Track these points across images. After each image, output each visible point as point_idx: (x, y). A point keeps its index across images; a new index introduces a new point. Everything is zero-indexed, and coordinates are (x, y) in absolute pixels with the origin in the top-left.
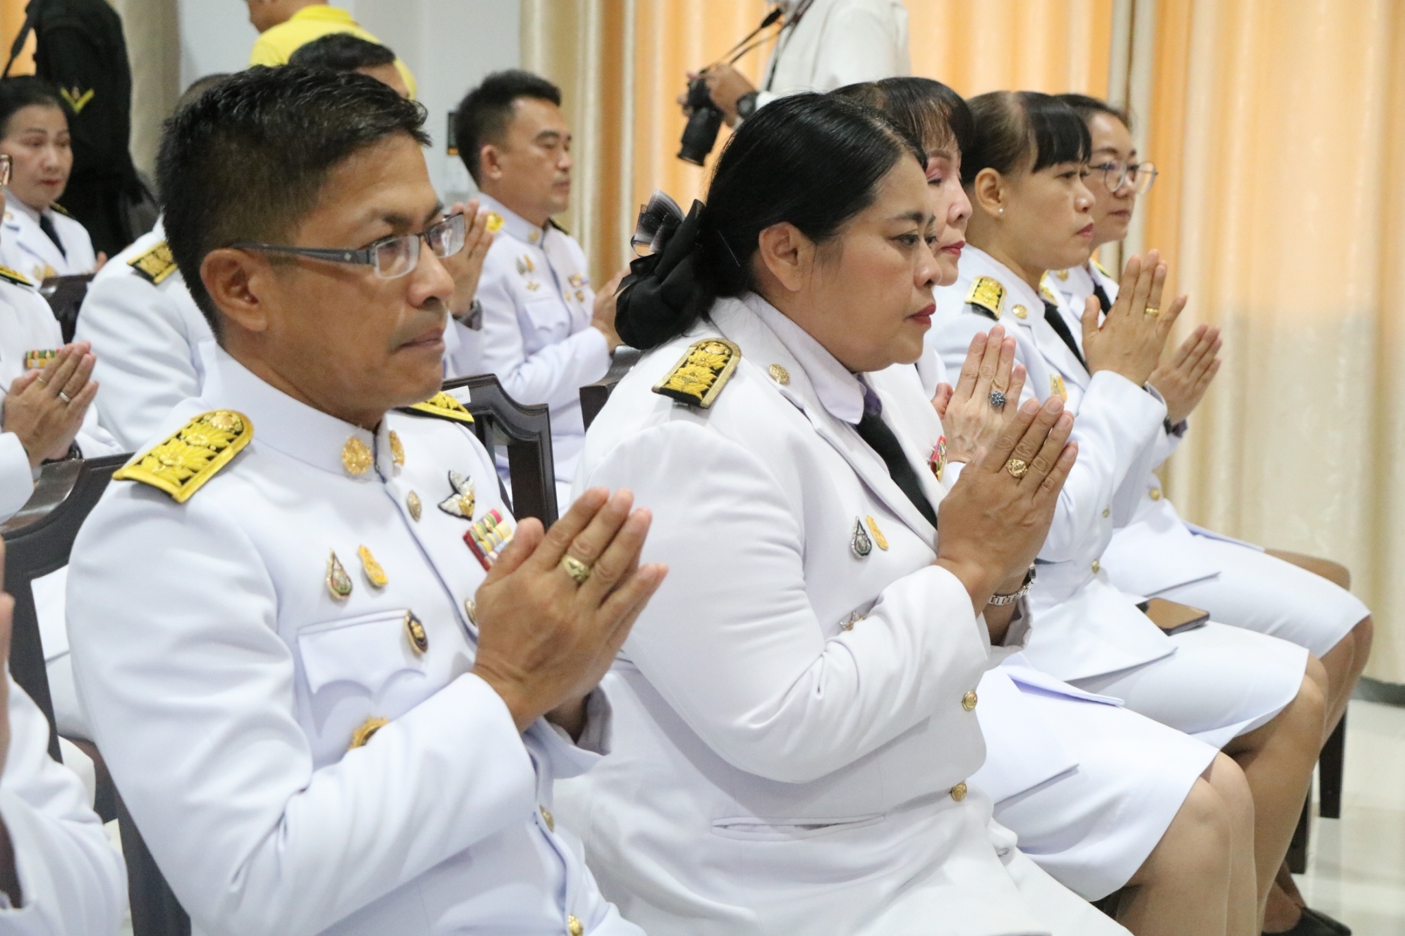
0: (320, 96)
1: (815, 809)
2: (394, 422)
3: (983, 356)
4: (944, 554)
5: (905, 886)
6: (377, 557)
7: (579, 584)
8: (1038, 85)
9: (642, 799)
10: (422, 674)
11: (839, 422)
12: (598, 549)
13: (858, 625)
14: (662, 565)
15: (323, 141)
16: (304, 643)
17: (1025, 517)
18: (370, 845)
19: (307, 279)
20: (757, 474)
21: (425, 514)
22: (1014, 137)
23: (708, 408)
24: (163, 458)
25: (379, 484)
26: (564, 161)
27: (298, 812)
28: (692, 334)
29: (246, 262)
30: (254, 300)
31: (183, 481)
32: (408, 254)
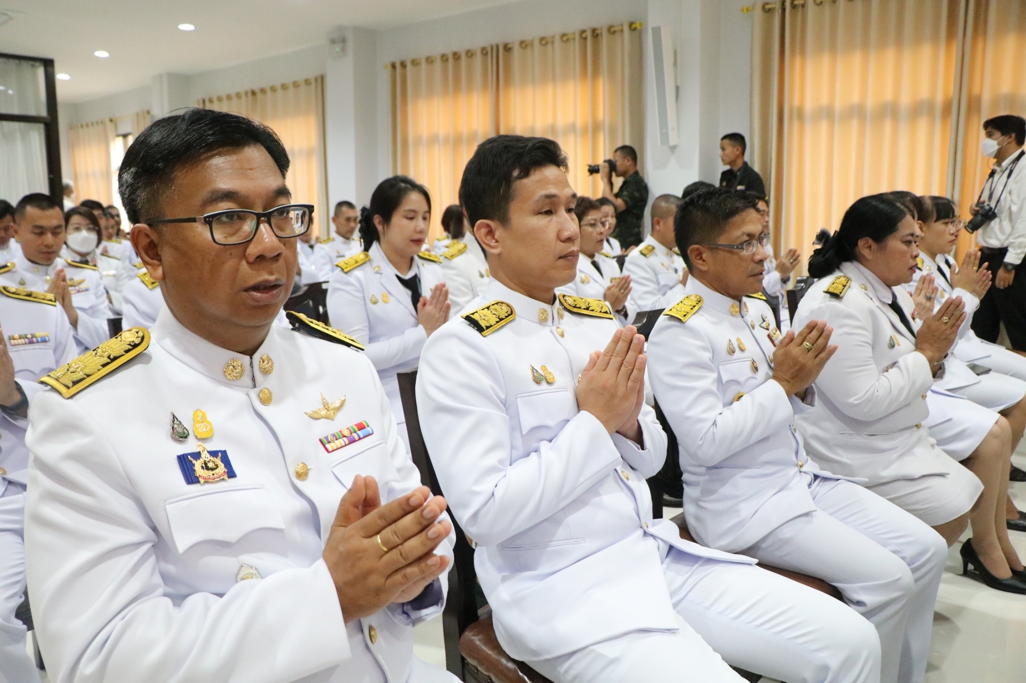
0: (727, 197)
1: (871, 430)
2: (745, 299)
3: (923, 283)
4: (918, 347)
5: (901, 456)
6: (743, 341)
7: (809, 351)
8: (936, 193)
9: (814, 423)
10: (756, 379)
11: (883, 303)
12: (815, 339)
13: (890, 370)
14: (836, 345)
15: (728, 211)
16: (721, 368)
17: (948, 336)
18: (741, 433)
19: (722, 254)
20: (858, 320)
21: (756, 328)
22: (928, 211)
23: (842, 298)
24: (678, 308)
25: (741, 318)
26: (767, 219)
27: (720, 420)
28: (835, 273)
29: (702, 249)
30: (704, 261)
31: (685, 316)
32: (753, 247)
